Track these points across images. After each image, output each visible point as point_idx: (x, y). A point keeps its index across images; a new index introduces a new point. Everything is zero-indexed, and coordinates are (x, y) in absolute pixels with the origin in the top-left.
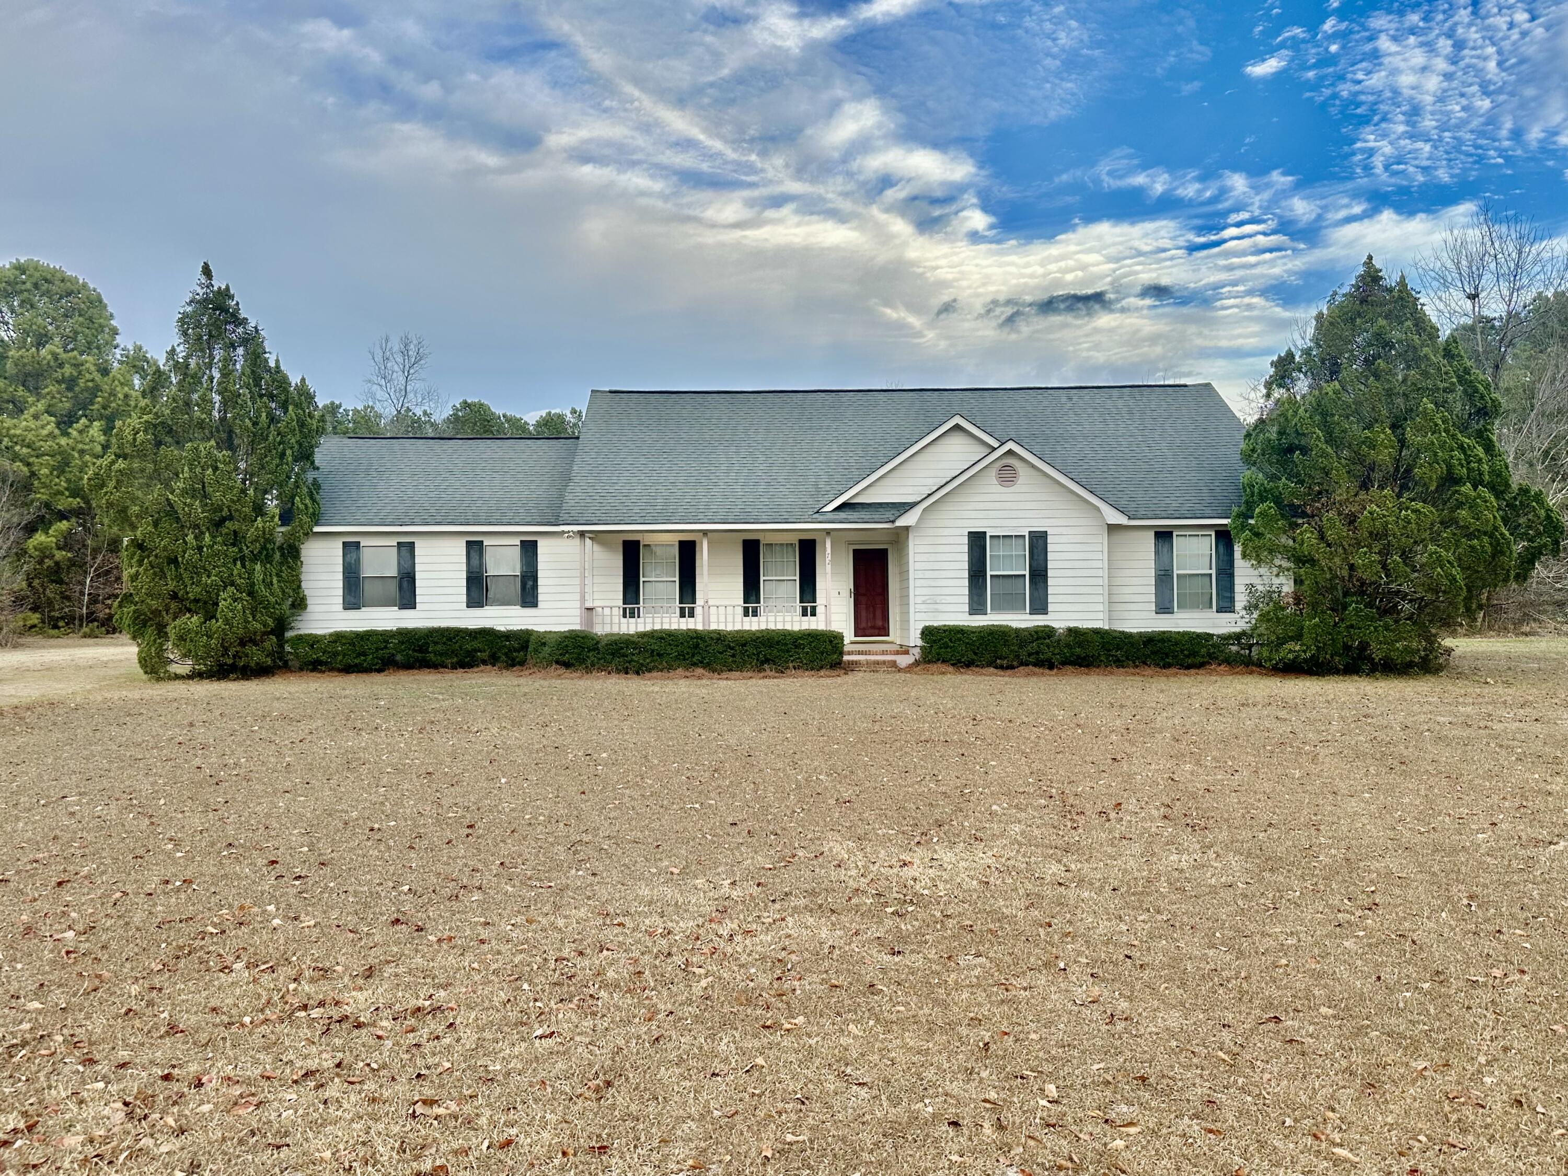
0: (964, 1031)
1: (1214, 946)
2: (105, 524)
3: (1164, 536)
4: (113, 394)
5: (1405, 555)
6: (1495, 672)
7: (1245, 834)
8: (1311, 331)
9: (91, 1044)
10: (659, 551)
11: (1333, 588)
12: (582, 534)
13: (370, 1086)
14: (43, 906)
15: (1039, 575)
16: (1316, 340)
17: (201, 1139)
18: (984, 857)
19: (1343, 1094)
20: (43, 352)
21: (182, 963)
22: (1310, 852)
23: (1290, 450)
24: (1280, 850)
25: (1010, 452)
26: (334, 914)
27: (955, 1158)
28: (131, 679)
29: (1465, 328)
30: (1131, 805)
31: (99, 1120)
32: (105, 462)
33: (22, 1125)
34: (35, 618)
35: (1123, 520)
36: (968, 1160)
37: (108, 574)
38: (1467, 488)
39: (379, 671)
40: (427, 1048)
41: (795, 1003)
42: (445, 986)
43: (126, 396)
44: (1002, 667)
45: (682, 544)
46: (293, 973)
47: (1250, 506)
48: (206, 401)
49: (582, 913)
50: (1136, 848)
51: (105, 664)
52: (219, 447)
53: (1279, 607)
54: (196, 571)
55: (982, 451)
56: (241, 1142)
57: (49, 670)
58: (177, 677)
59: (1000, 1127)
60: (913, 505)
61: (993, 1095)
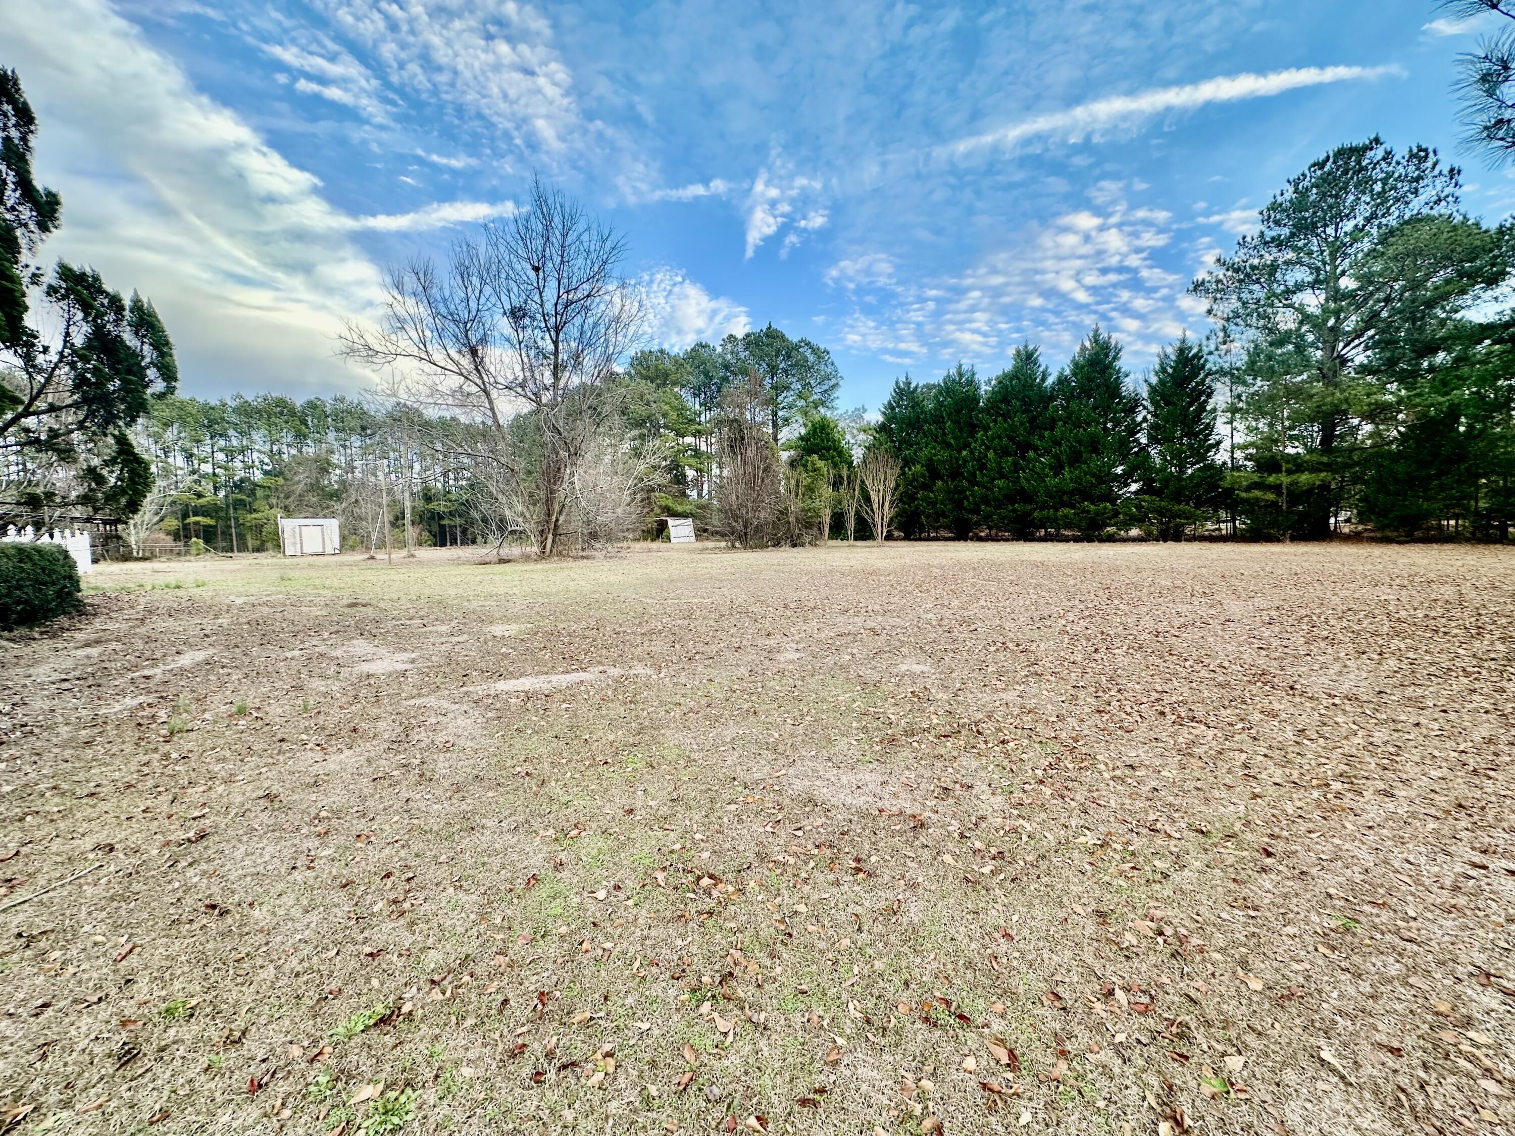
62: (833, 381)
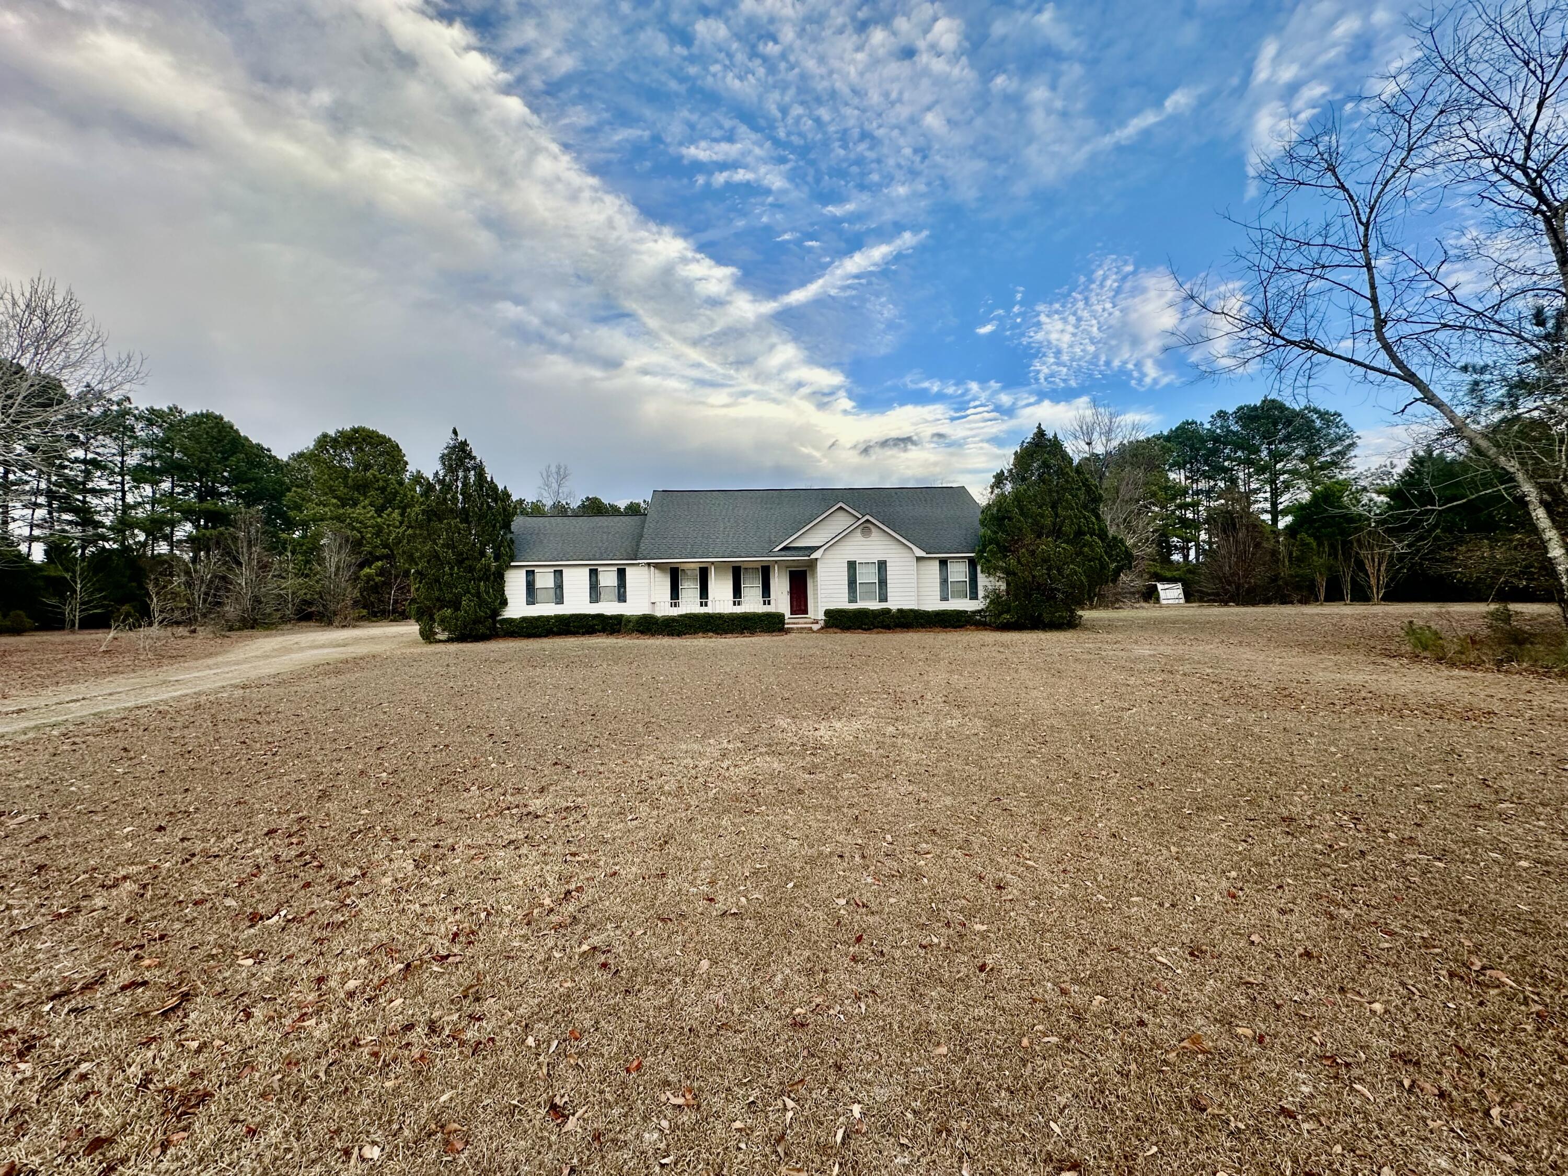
0: (845, 810)
1: (967, 764)
2: (401, 562)
3: (943, 563)
4: (405, 495)
5: (1059, 570)
6: (1103, 627)
7: (983, 709)
8: (1012, 461)
9: (396, 830)
10: (689, 573)
11: (1025, 588)
12: (649, 564)
13: (543, 847)
14: (370, 760)
15: (883, 582)
16: (1014, 465)
17: (455, 877)
18: (856, 725)
19: (1030, 835)
20: (368, 474)
21: (444, 787)
22: (1015, 717)
23: (1004, 518)
24: (1000, 716)
25: (868, 521)
26: (524, 760)
27: (841, 873)
28: (416, 643)
29: (1086, 459)
30: (929, 696)
31: (400, 869)
32: (401, 530)
33: (359, 873)
34: (364, 612)
35: (924, 554)
36: (848, 874)
37: (404, 590)
38: (1088, 537)
39: (546, 636)
40: (573, 827)
41: (761, 800)
42: (581, 796)
43: (413, 497)
44: (865, 630)
45: (701, 568)
46: (502, 791)
47: (985, 547)
48: (455, 498)
49: (651, 757)
50: (931, 718)
51: (402, 635)
52: (461, 522)
53: (999, 597)
54: (449, 586)
55: (852, 520)
56: (475, 878)
57: (372, 639)
58: (440, 641)
59: (863, 857)
60: (819, 548)
61: (860, 841)
62: (1348, 442)
